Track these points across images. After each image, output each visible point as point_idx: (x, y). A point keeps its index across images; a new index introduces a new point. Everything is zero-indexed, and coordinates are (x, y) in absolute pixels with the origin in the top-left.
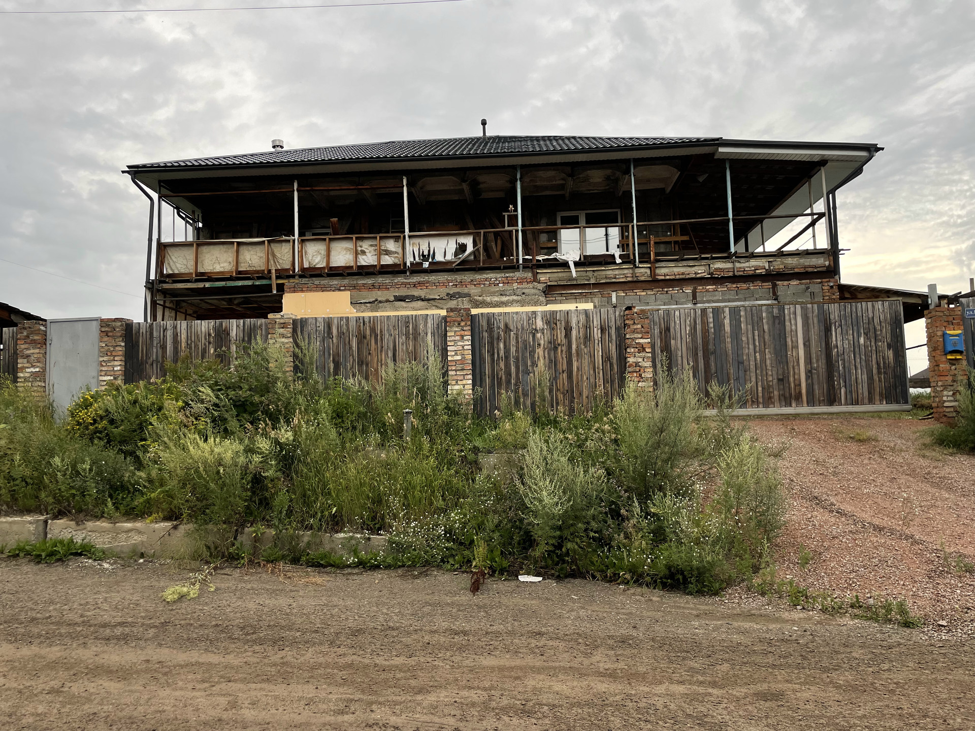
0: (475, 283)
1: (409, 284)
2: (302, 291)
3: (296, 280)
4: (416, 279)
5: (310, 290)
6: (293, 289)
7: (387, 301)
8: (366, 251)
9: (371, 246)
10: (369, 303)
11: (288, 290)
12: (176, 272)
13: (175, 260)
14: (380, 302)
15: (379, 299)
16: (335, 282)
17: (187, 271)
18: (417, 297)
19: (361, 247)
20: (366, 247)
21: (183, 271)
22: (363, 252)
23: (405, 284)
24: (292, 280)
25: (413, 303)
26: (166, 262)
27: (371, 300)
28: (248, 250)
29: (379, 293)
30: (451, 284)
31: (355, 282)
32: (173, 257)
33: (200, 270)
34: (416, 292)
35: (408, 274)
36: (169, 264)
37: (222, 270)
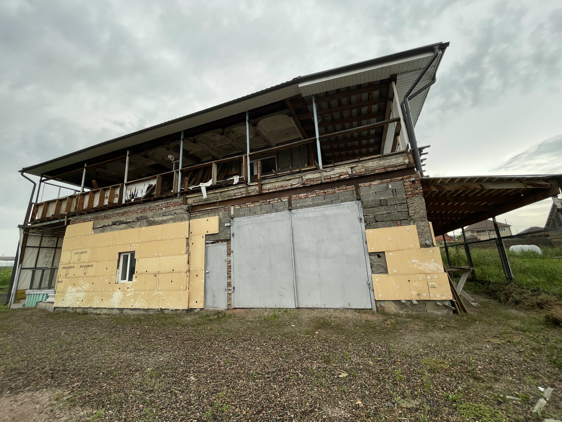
0: (151, 209)
3: (75, 217)
6: (71, 223)
7: (109, 225)
10: (101, 227)
14: (106, 226)
15: (105, 224)
16: (89, 216)
18: (122, 222)
19: (106, 194)
20: (109, 194)
22: (107, 197)
23: (119, 214)
25: (121, 225)
29: (106, 221)
30: (139, 211)
31: (97, 215)
34: (123, 219)
35: (122, 207)
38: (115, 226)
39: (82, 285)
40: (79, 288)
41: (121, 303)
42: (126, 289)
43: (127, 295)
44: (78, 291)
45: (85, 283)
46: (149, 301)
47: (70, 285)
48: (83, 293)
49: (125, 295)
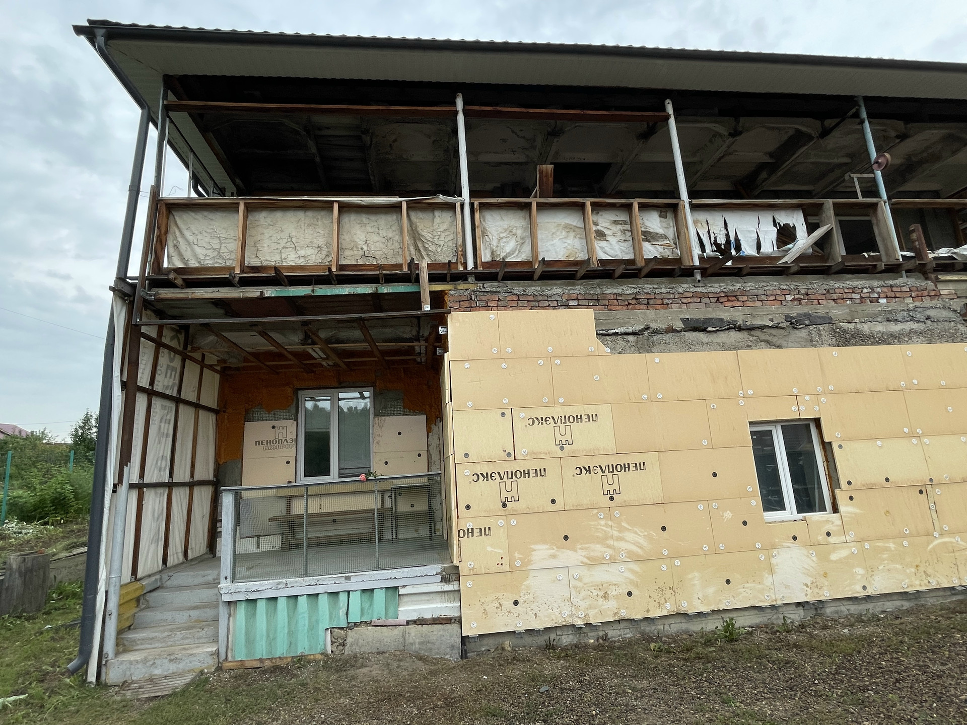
0: (835, 296)
1: (706, 295)
2: (487, 307)
3: (471, 285)
4: (717, 287)
5: (502, 305)
6: (466, 304)
7: (671, 330)
8: (607, 232)
9: (616, 222)
10: (634, 334)
11: (457, 305)
12: (193, 264)
13: (191, 238)
14: (656, 332)
15: (653, 326)
16: (556, 290)
17: (219, 263)
18: (729, 323)
19: (596, 224)
20: (607, 225)
21: (209, 263)
22: (601, 235)
23: (701, 296)
24: (462, 286)
25: (721, 334)
26: (170, 243)
27: (637, 328)
28: (363, 225)
29: (651, 313)
30: (789, 298)
31: (599, 291)
32: (187, 234)
33: (252, 260)
34: (725, 313)
35: (699, 277)
36: (176, 247)
37: (301, 262)
38: (701, 336)
39: (607, 537)
40: (598, 550)
41: (815, 585)
42: (822, 538)
43: (834, 557)
44: (594, 562)
45: (621, 529)
46: (922, 569)
47: (545, 542)
48: (622, 567)
49: (824, 558)
